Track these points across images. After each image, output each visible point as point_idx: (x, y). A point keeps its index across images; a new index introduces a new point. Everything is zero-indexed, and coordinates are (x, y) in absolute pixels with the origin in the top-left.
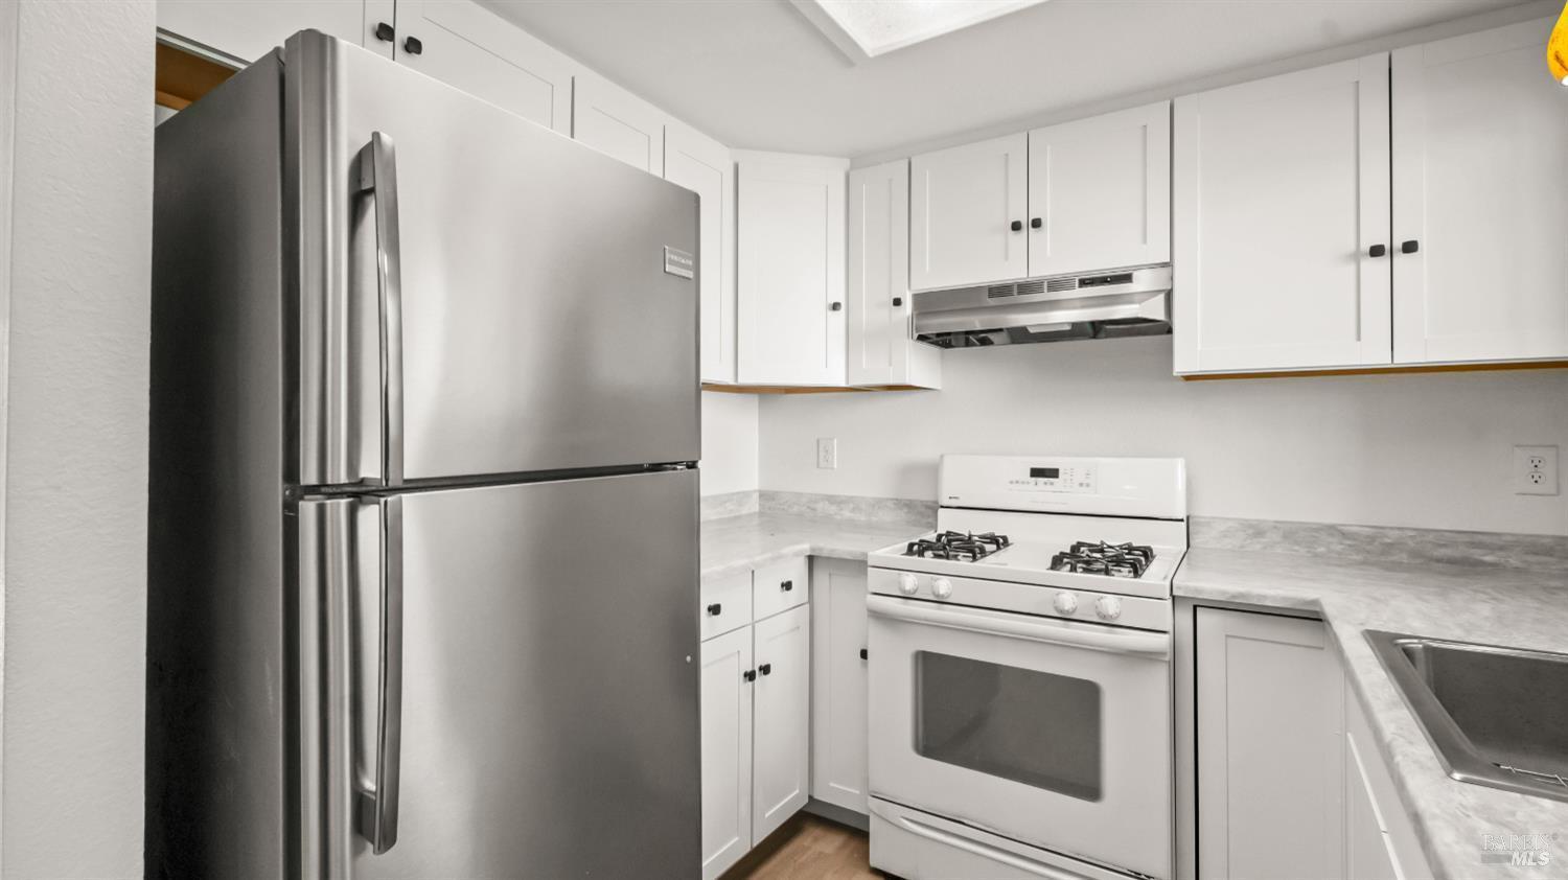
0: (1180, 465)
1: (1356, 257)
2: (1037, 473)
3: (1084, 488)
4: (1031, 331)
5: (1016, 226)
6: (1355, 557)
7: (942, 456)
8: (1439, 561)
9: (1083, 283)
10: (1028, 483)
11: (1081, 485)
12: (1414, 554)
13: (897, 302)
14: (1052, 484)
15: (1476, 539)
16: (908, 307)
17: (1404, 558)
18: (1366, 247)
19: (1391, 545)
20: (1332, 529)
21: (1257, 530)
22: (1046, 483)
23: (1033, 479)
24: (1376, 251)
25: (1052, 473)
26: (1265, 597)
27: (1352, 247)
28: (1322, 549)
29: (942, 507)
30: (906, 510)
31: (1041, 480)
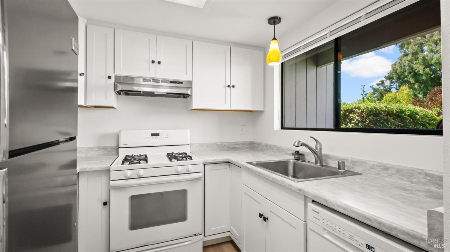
0: (189, 131)
1: (225, 87)
2: (153, 135)
3: (167, 138)
4: (155, 93)
5: (153, 62)
6: (219, 149)
7: (120, 131)
8: (231, 148)
9: (171, 82)
10: (150, 138)
11: (166, 137)
12: (228, 147)
13: (110, 77)
14: (157, 138)
15: (236, 143)
16: (113, 80)
17: (226, 148)
18: (227, 85)
19: (224, 146)
20: (215, 144)
21: (202, 145)
22: (156, 138)
23: (152, 137)
24: (229, 86)
25: (158, 135)
26: (218, 160)
27: (224, 85)
28: (213, 148)
29: (120, 148)
30: (103, 150)
31: (154, 137)
